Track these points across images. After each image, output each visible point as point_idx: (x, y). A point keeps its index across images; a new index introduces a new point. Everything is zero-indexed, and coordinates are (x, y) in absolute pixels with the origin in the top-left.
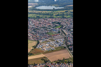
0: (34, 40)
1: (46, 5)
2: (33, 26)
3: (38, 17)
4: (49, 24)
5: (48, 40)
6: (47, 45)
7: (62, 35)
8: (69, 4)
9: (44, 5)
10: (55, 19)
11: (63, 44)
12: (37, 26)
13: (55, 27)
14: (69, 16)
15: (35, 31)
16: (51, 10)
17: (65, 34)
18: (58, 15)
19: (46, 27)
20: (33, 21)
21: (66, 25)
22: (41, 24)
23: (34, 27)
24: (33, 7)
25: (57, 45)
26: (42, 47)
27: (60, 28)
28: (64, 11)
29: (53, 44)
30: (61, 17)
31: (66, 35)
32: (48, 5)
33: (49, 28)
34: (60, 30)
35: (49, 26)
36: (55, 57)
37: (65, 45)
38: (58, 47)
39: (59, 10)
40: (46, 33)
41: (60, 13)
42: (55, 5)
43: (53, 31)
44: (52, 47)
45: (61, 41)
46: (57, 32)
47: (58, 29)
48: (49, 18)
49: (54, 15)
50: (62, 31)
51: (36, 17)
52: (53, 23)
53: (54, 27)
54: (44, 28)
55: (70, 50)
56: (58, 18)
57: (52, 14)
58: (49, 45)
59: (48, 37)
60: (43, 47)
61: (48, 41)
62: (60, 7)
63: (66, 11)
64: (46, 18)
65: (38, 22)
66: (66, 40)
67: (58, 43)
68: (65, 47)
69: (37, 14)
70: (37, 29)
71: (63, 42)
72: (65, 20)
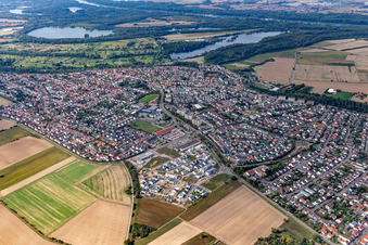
0: (111, 161)
2: (65, 100)
3: (58, 65)
4: (115, 92)
5: (155, 153)
6: (170, 179)
7: (183, 127)
9: (48, 25)
10: (118, 72)
11: (217, 166)
12: (81, 102)
13: (140, 98)
14: (148, 60)
18: (116, 57)
19: (114, 104)
20: (53, 82)
22: (86, 90)
23: (70, 103)
24: (20, 32)
25: (201, 170)
26: (160, 191)
27: (158, 103)
28: (124, 43)
29: (187, 169)
30: (127, 61)
31: (196, 128)
32: (63, 25)
33: (125, 105)
35: (118, 98)
36: (236, 225)
37: (227, 170)
40: (130, 127)
41: (117, 50)
43: (145, 115)
44: (191, 180)
46: (161, 117)
47: (154, 107)
48: (97, 67)
50: (174, 113)
51: (51, 66)
52: (122, 85)
53: (137, 101)
56: (124, 66)
57: (94, 54)
58: (178, 177)
59: (149, 141)
60: (164, 187)
61: (161, 160)
64: (86, 67)
65: (74, 86)
69: (48, 54)
70: (87, 112)
71: (212, 157)
72: (148, 72)
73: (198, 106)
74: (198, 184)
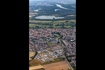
0: (32, 51)
1: (45, 15)
2: (31, 36)
3: (37, 26)
4: (48, 35)
5: (46, 50)
6: (45, 56)
7: (61, 45)
8: (69, 14)
9: (43, 15)
10: (54, 30)
11: (62, 55)
12: (36, 37)
13: (55, 37)
14: (69, 27)
15: (33, 42)
16: (50, 20)
17: (64, 44)
18: (58, 25)
19: (45, 38)
20: (32, 31)
21: (66, 36)
22: (40, 34)
23: (32, 37)
24: (33, 17)
25: (56, 55)
26: (40, 58)
27: (60, 39)
28: (64, 21)
29: (52, 55)
30: (61, 27)
31: (65, 46)
32: (48, 15)
33: (49, 38)
34: (60, 40)
35: (48, 36)
36: (54, 68)
37: (64, 57)
38: (57, 58)
39: (59, 20)
40: (45, 44)
41: (60, 23)
42: (55, 15)
43: (52, 41)
44: (51, 58)
45: (60, 52)
46: (56, 42)
47: (57, 39)
48: (49, 28)
49: (54, 25)
50: (62, 42)
51: (35, 27)
52: (52, 33)
53: (53, 37)
54: (43, 38)
55: (69, 62)
56: (58, 28)
57: (51, 24)
58: (48, 56)
59: (47, 47)
60: (42, 58)
61: (47, 52)
62: (60, 16)
63: (66, 21)
64: (45, 28)
65: (37, 32)
66: (66, 50)
67: (57, 54)
68: (64, 58)
69: (37, 24)
70: (35, 39)
71: (62, 53)
72: (65, 30)
73: (72, 40)
74: (52, 59)
